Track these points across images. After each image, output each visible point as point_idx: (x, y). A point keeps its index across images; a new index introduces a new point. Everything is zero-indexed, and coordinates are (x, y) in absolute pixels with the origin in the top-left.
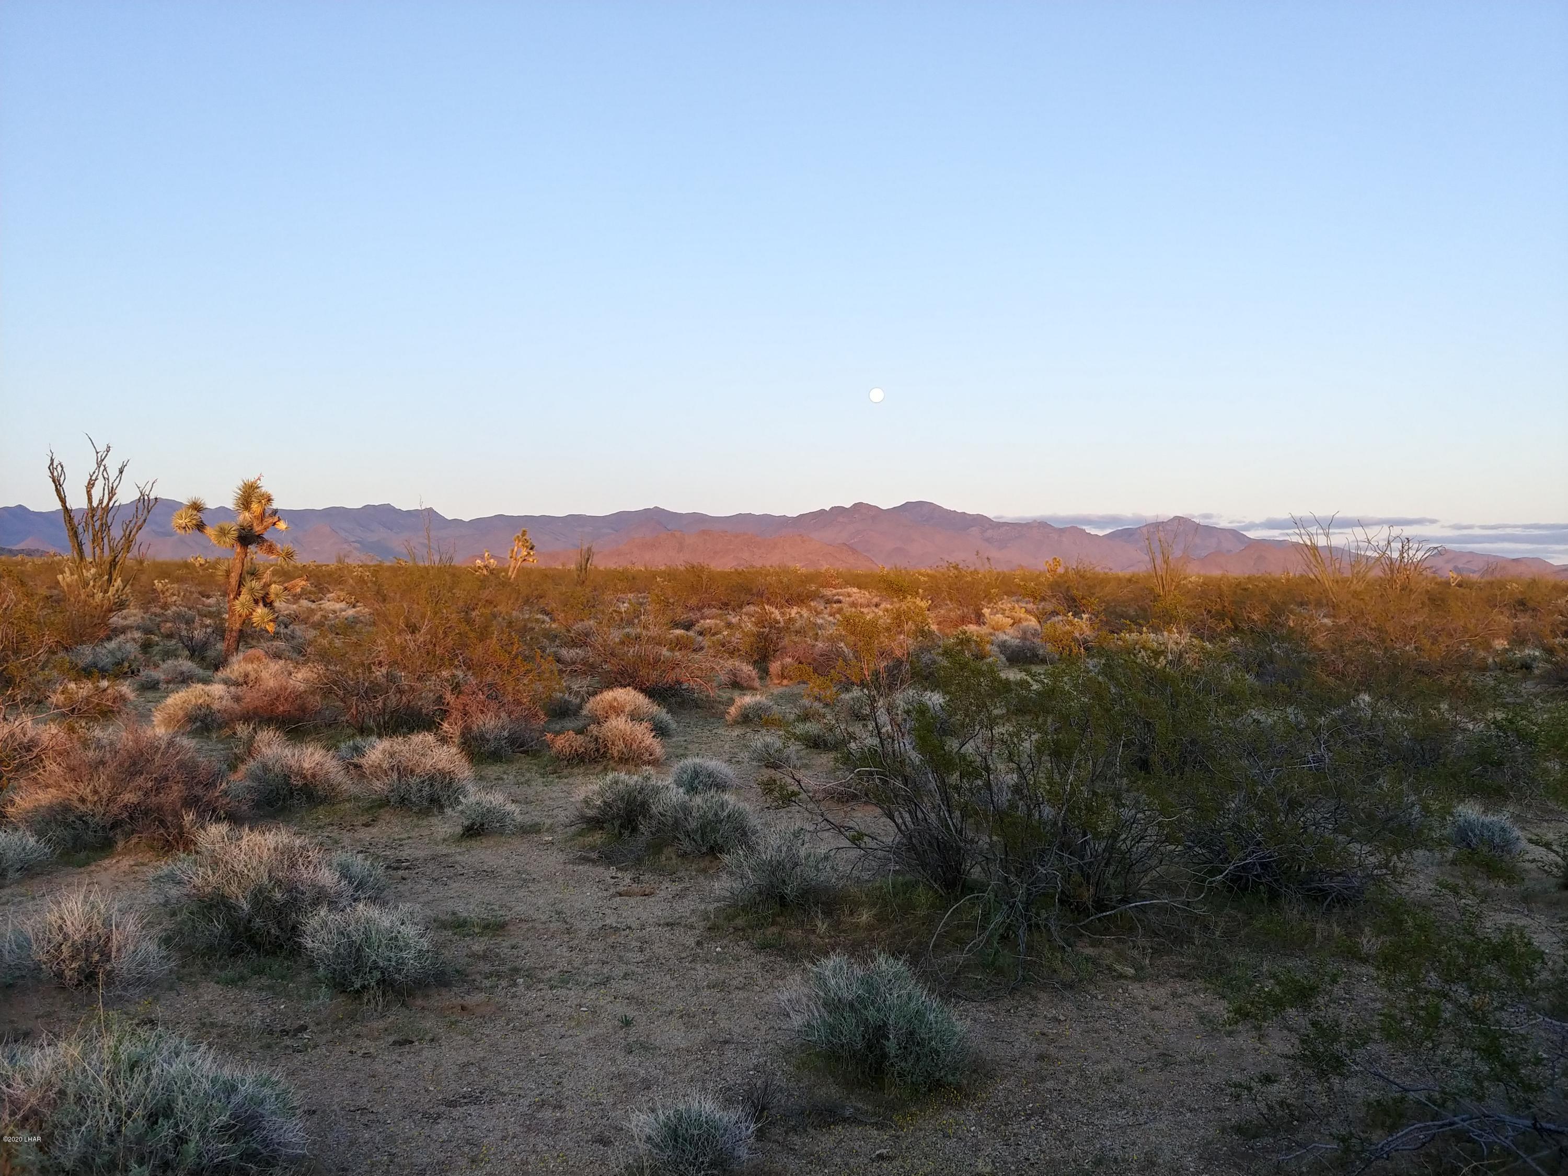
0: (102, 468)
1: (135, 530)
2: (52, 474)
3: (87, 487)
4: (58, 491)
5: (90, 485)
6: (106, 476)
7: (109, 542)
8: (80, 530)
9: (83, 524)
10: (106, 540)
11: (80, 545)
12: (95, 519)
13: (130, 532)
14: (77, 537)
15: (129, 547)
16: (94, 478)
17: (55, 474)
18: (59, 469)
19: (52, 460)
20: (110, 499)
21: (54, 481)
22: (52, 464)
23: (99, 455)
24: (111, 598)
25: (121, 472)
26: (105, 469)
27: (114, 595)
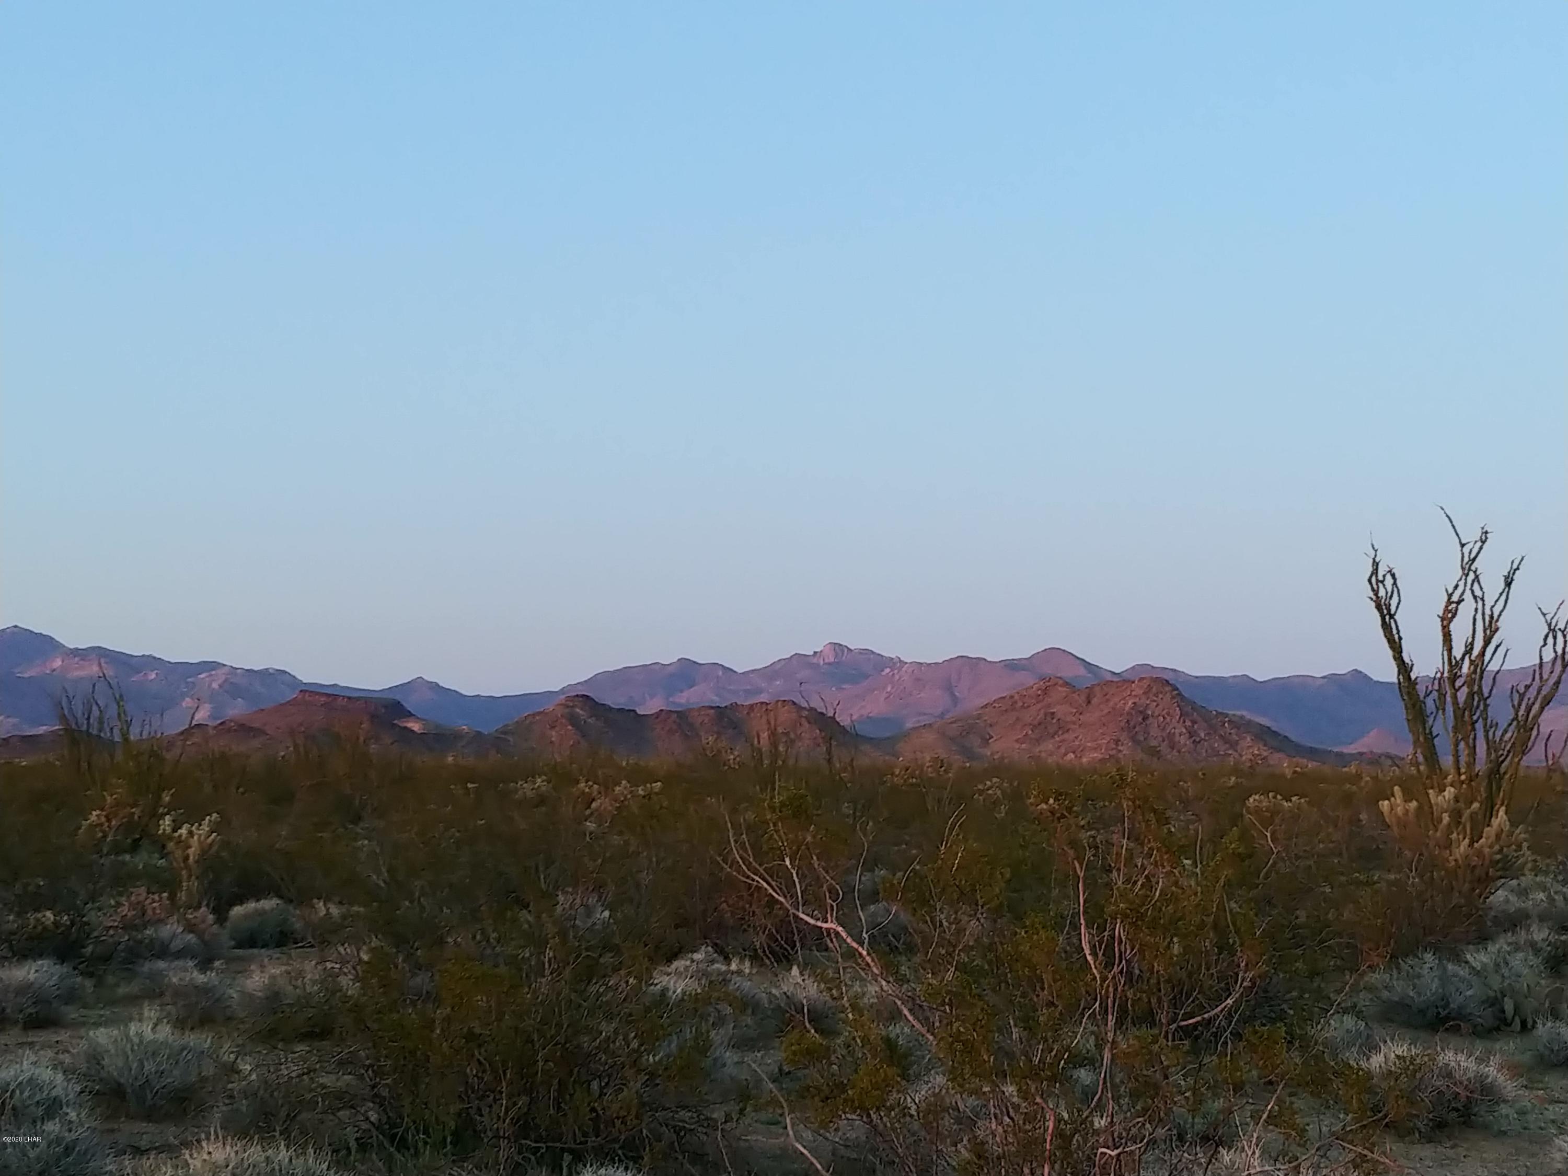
0: (1471, 576)
1: (1536, 707)
2: (1376, 592)
3: (1443, 619)
4: (1386, 627)
5: (1448, 616)
6: (1478, 593)
7: (1487, 732)
8: (1430, 704)
9: (1435, 694)
10: (1479, 726)
11: (1430, 738)
12: (1458, 683)
13: (1529, 710)
14: (1424, 723)
15: (1525, 743)
16: (1455, 598)
17: (1382, 593)
18: (1389, 581)
19: (1376, 565)
20: (1487, 642)
21: (1379, 607)
22: (1375, 572)
23: (1466, 550)
24: (1487, 850)
25: (1508, 583)
26: (1477, 577)
27: (1491, 847)
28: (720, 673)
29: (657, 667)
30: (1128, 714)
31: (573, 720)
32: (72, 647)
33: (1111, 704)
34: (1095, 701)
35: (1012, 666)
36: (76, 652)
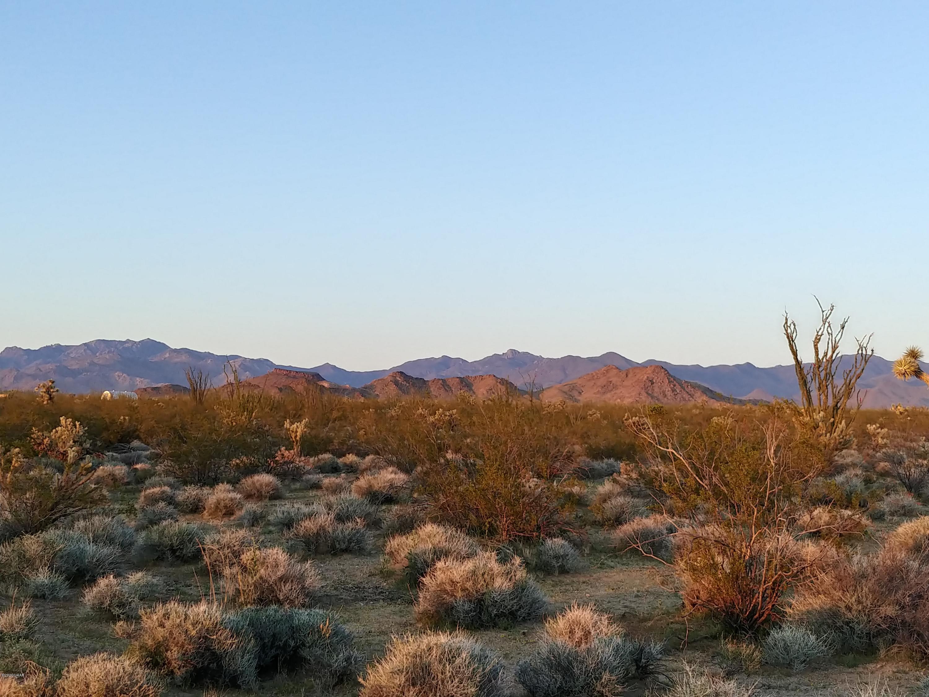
0: (827, 325)
1: (854, 379)
2: (786, 331)
3: (814, 342)
4: (791, 346)
5: (817, 340)
6: (830, 332)
7: (833, 389)
8: (809, 379)
9: (812, 374)
10: (830, 387)
11: (808, 392)
12: (821, 369)
13: (850, 381)
14: (806, 385)
15: (849, 393)
16: (820, 334)
17: (789, 331)
18: (792, 327)
19: (787, 319)
20: (833, 352)
21: (788, 337)
22: (786, 323)
23: (825, 313)
24: (837, 438)
25: (843, 328)
26: (829, 326)
27: (839, 436)
28: (461, 362)
29: (432, 359)
30: (645, 381)
31: (396, 383)
32: (173, 348)
33: (637, 377)
34: (629, 376)
35: (591, 360)
36: (176, 350)
